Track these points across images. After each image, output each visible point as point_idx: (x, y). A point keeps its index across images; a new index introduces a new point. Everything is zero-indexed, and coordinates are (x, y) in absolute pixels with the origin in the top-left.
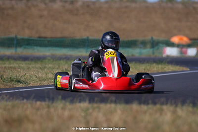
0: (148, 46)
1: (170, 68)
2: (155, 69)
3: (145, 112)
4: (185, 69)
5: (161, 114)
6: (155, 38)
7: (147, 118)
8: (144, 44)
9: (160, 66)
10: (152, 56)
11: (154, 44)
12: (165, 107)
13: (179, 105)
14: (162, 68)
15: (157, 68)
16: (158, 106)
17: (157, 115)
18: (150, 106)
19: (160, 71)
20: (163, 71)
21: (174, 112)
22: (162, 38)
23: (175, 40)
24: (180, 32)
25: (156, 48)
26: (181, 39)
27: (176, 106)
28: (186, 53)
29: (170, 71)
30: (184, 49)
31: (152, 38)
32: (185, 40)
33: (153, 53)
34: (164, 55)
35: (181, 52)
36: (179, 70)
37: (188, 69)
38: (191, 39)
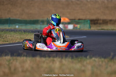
3: (44, 62)
5: (53, 63)
7: (45, 65)
8: (43, 22)
12: (55, 59)
13: (64, 58)
16: (51, 58)
17: (51, 64)
18: (47, 58)
21: (61, 62)
24: (63, 15)
26: (64, 19)
27: (62, 58)
28: (67, 27)
30: (66, 25)
32: (67, 20)
35: (65, 27)
37: (69, 37)
38: (70, 20)
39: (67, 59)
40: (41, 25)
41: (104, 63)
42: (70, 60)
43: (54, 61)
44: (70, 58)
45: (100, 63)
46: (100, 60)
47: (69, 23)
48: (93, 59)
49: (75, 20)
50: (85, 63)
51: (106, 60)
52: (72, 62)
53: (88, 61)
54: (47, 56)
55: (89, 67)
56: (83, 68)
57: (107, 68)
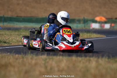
0: (82, 22)
2: (86, 36)
3: (80, 62)
4: (103, 36)
5: (89, 63)
6: (86, 18)
7: (81, 65)
8: (79, 21)
9: (89, 34)
11: (85, 21)
12: (92, 59)
13: (100, 58)
14: (90, 36)
15: (87, 35)
16: (88, 58)
17: (87, 63)
18: (83, 58)
19: (89, 37)
20: (90, 37)
21: (97, 62)
22: (90, 17)
23: (98, 19)
24: (100, 14)
25: (86, 23)
26: (101, 18)
27: (99, 58)
28: (104, 26)
29: (95, 37)
30: (103, 25)
31: (84, 18)
32: (104, 19)
33: (85, 27)
34: (91, 28)
35: (101, 26)
36: (100, 37)
37: (105, 37)
38: (107, 19)
39: (104, 59)
42: (107, 60)
43: (90, 60)
44: (107, 57)
47: (106, 22)
49: (112, 19)
52: (109, 62)
54: (83, 55)
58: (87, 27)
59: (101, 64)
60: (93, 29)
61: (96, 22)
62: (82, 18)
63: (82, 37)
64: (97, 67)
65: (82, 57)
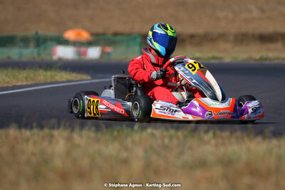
0: (32, 44)
1: (63, 77)
2: (42, 78)
3: (27, 140)
4: (84, 77)
5: (50, 142)
6: (41, 33)
7: (30, 148)
8: (25, 41)
9: (49, 73)
10: (38, 59)
11: (40, 42)
12: (56, 133)
13: (77, 129)
14: (52, 77)
15: (44, 76)
16: (46, 131)
17: (46, 144)
18: (36, 131)
19: (49, 81)
20: (53, 80)
21: (69, 139)
22: (52, 32)
23: (70, 35)
24: (76, 24)
25: (42, 47)
26: (79, 34)
27: (73, 130)
28: (85, 54)
29: (64, 80)
30: (83, 49)
31: (37, 33)
32: (85, 36)
33: (39, 55)
34: (55, 58)
35: (79, 54)
36: (76, 79)
37: (89, 78)
38: (92, 34)
39: (85, 132)
40: (20, 47)
41: (175, 142)
42: (92, 135)
43: (52, 136)
44: (93, 129)
45: (167, 141)
46: (165, 133)
47: (90, 44)
48: (149, 131)
49: (104, 34)
50: (129, 142)
51: (180, 134)
52: (98, 141)
53: (137, 137)
54: (34, 125)
55: (139, 151)
56: (124, 155)
57: (182, 153)
58: (44, 56)
59: (78, 146)
60: (60, 59)
61: (66, 42)
62: (31, 33)
63: (33, 80)
64: (68, 153)
65: (32, 128)
